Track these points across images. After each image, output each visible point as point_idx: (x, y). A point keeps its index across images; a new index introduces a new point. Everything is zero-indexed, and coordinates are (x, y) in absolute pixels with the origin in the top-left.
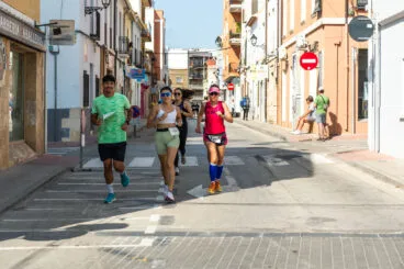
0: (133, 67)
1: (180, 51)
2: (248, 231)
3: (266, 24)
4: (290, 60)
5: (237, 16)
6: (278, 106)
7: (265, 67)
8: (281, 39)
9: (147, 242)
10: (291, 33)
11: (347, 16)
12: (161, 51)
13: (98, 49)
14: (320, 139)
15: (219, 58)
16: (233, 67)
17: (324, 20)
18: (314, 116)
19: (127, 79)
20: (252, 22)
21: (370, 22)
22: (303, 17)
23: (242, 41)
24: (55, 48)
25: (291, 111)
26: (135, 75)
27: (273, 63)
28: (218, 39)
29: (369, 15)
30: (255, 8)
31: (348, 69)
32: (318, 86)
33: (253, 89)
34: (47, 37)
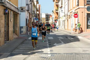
0: (35, 17)
1: (44, 14)
2: (70, 53)
3: (64, 8)
4: (71, 16)
5: (57, 6)
6: (68, 26)
7: (65, 17)
8: (69, 11)
10: (71, 10)
11: (84, 6)
12: (40, 14)
14: (78, 33)
15: (53, 15)
16: (57, 17)
17: (79, 7)
18: (77, 28)
19: (34, 20)
20: (61, 7)
22: (74, 6)
23: (59, 11)
25: (71, 27)
26: (36, 19)
27: (66, 16)
30: (62, 4)
31: (85, 18)
32: (78, 21)
33: (61, 22)
34: (20, 11)
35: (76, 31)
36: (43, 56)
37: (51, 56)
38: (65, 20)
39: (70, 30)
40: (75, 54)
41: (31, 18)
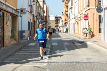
0: (41, 20)
1: (53, 16)
3: (75, 9)
4: (81, 18)
5: (67, 7)
6: (78, 30)
7: (75, 20)
8: (79, 13)
9: (45, 64)
11: (96, 6)
12: (48, 16)
13: (32, 15)
14: (89, 38)
15: (63, 17)
16: (66, 20)
17: (90, 8)
20: (71, 8)
21: (102, 8)
22: (85, 7)
23: (68, 13)
24: (21, 15)
25: (81, 31)
26: (41, 22)
27: (77, 19)
28: (62, 13)
29: (102, 6)
30: (72, 5)
31: (96, 20)
32: (88, 24)
33: (72, 25)
34: (19, 12)
35: (86, 36)
36: (37, 65)
37: (47, 65)
39: (81, 34)
40: (76, 63)
41: (35, 21)
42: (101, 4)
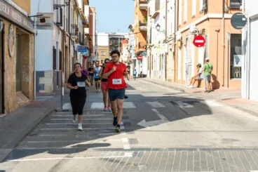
0: (79, 44)
1: (104, 34)
3: (165, 18)
4: (184, 41)
5: (144, 12)
6: (175, 70)
7: (166, 45)
8: (177, 27)
10: (185, 23)
11: (224, 12)
12: (94, 34)
14: (206, 91)
15: (131, 39)
16: (142, 45)
17: (209, 15)
18: (202, 76)
19: (75, 52)
20: (156, 16)
21: (244, 17)
22: (194, 13)
23: (148, 28)
25: (185, 73)
26: (80, 49)
27: (171, 42)
29: (243, 12)
30: (158, 7)
31: (224, 47)
32: (205, 57)
33: (156, 59)
34: (35, 24)
35: (199, 86)
36: (110, 157)
38: (167, 54)
39: (183, 82)
40: (202, 150)
41: (66, 47)
42: (241, 7)
